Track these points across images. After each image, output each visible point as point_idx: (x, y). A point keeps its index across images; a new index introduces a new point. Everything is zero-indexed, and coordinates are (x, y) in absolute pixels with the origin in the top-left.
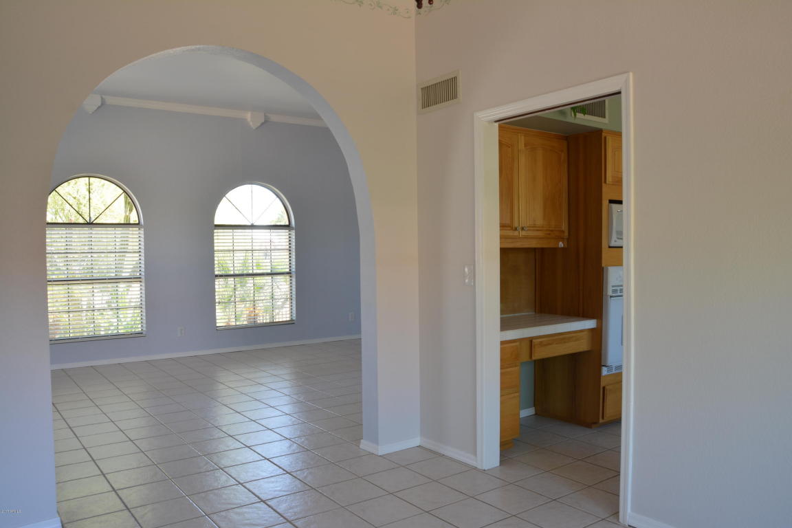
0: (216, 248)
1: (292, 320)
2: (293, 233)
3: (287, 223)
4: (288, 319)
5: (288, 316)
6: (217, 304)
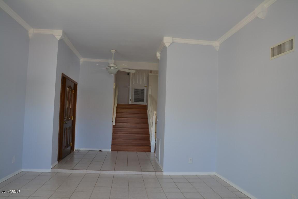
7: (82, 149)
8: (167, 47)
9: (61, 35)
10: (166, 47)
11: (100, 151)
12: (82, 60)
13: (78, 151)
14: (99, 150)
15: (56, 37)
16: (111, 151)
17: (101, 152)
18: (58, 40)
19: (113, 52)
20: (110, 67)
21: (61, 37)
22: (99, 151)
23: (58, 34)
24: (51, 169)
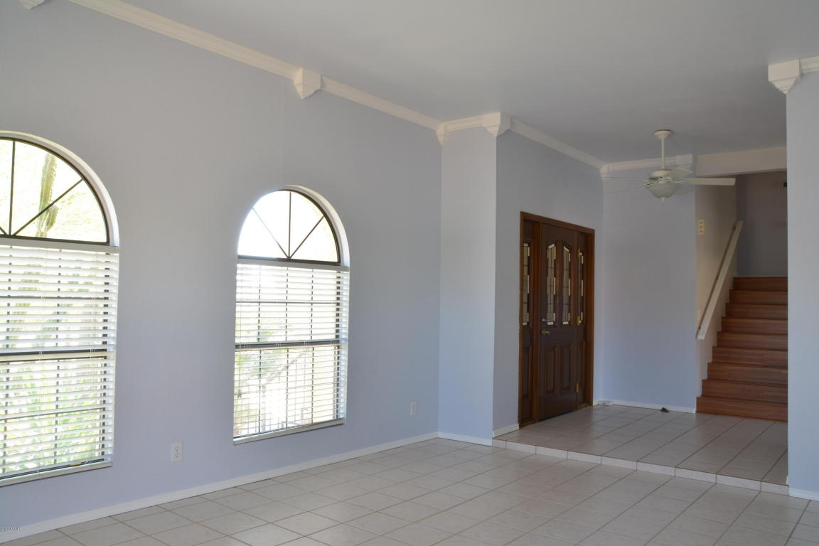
0: (238, 297)
1: (338, 419)
2: (346, 277)
3: (336, 260)
4: (331, 418)
5: (331, 412)
6: (236, 397)
7: (617, 402)
8: (785, 92)
9: (499, 122)
10: (785, 96)
11: (664, 410)
12: (605, 169)
13: (604, 405)
14: (661, 408)
15: (490, 130)
16: (694, 412)
17: (665, 413)
18: (496, 136)
19: (662, 135)
20: (655, 179)
21: (500, 128)
22: (660, 413)
23: (492, 122)
24: (493, 438)
